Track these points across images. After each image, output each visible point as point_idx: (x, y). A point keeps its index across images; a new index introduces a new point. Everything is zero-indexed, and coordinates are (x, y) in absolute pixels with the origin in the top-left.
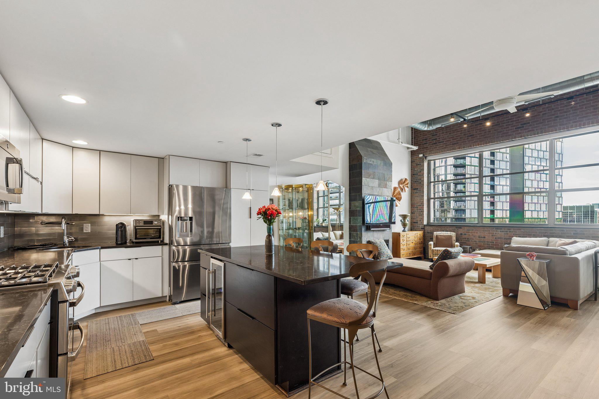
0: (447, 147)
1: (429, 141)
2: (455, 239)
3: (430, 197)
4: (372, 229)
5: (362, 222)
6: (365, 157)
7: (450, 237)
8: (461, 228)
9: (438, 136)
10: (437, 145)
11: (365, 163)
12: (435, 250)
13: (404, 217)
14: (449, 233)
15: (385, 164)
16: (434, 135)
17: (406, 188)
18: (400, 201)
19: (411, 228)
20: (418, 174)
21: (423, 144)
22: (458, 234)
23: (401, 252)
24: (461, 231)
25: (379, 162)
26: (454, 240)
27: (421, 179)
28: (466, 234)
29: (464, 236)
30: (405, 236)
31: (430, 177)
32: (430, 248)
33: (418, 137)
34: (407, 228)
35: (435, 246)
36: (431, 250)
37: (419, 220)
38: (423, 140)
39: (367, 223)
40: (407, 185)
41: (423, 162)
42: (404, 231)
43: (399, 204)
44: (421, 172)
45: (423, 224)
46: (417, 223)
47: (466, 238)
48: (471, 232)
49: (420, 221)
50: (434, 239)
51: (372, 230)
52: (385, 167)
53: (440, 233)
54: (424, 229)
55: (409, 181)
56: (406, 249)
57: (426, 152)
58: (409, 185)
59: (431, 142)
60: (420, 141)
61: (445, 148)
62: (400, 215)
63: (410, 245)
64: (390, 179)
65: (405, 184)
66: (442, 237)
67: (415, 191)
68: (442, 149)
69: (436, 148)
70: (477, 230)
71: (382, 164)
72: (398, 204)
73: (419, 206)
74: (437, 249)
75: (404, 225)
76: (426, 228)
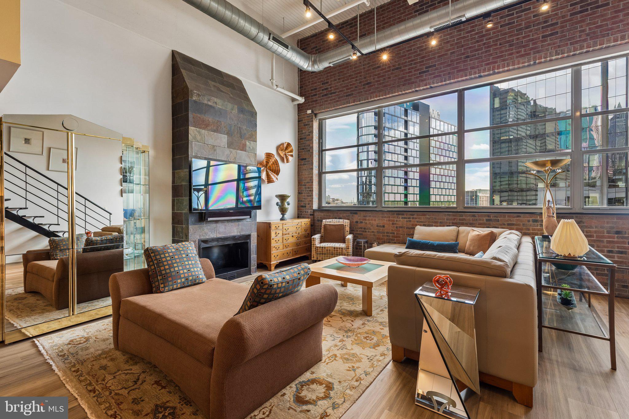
0: (340, 100)
1: (319, 91)
2: (349, 229)
3: (322, 170)
4: (210, 219)
5: (188, 207)
6: (196, 92)
7: (342, 227)
8: (356, 214)
9: (330, 85)
10: (329, 97)
11: (195, 102)
12: (320, 247)
13: (283, 198)
14: (340, 222)
15: (241, 111)
16: (324, 84)
17: (290, 158)
18: (278, 174)
19: (298, 214)
20: (306, 138)
21: (312, 96)
22: (353, 222)
23: (272, 252)
24: (356, 218)
25: (229, 106)
26: (347, 231)
27: (309, 146)
28: (361, 222)
29: (360, 225)
30: (281, 227)
31: (322, 143)
32: (314, 244)
33: (307, 86)
34: (288, 215)
35: (322, 240)
36: (315, 248)
37: (307, 202)
38: (312, 90)
39: (195, 209)
40: (292, 154)
41: (312, 121)
42: (282, 219)
43: (277, 179)
44: (309, 135)
45: (312, 209)
46: (305, 207)
47: (362, 228)
48: (368, 220)
49: (309, 204)
50: (322, 230)
51: (211, 221)
52: (242, 115)
53: (330, 221)
54: (313, 215)
55: (294, 146)
56: (281, 247)
57: (316, 107)
58: (295, 153)
59: (321, 93)
60: (308, 91)
61: (337, 101)
62: (277, 196)
63: (289, 241)
64: (253, 138)
65: (287, 151)
66: (332, 227)
67: (303, 162)
68: (335, 102)
69: (327, 101)
70: (375, 217)
71: (235, 111)
72: (274, 179)
73: (308, 183)
74: (321, 246)
75: (283, 211)
76: (315, 214)
